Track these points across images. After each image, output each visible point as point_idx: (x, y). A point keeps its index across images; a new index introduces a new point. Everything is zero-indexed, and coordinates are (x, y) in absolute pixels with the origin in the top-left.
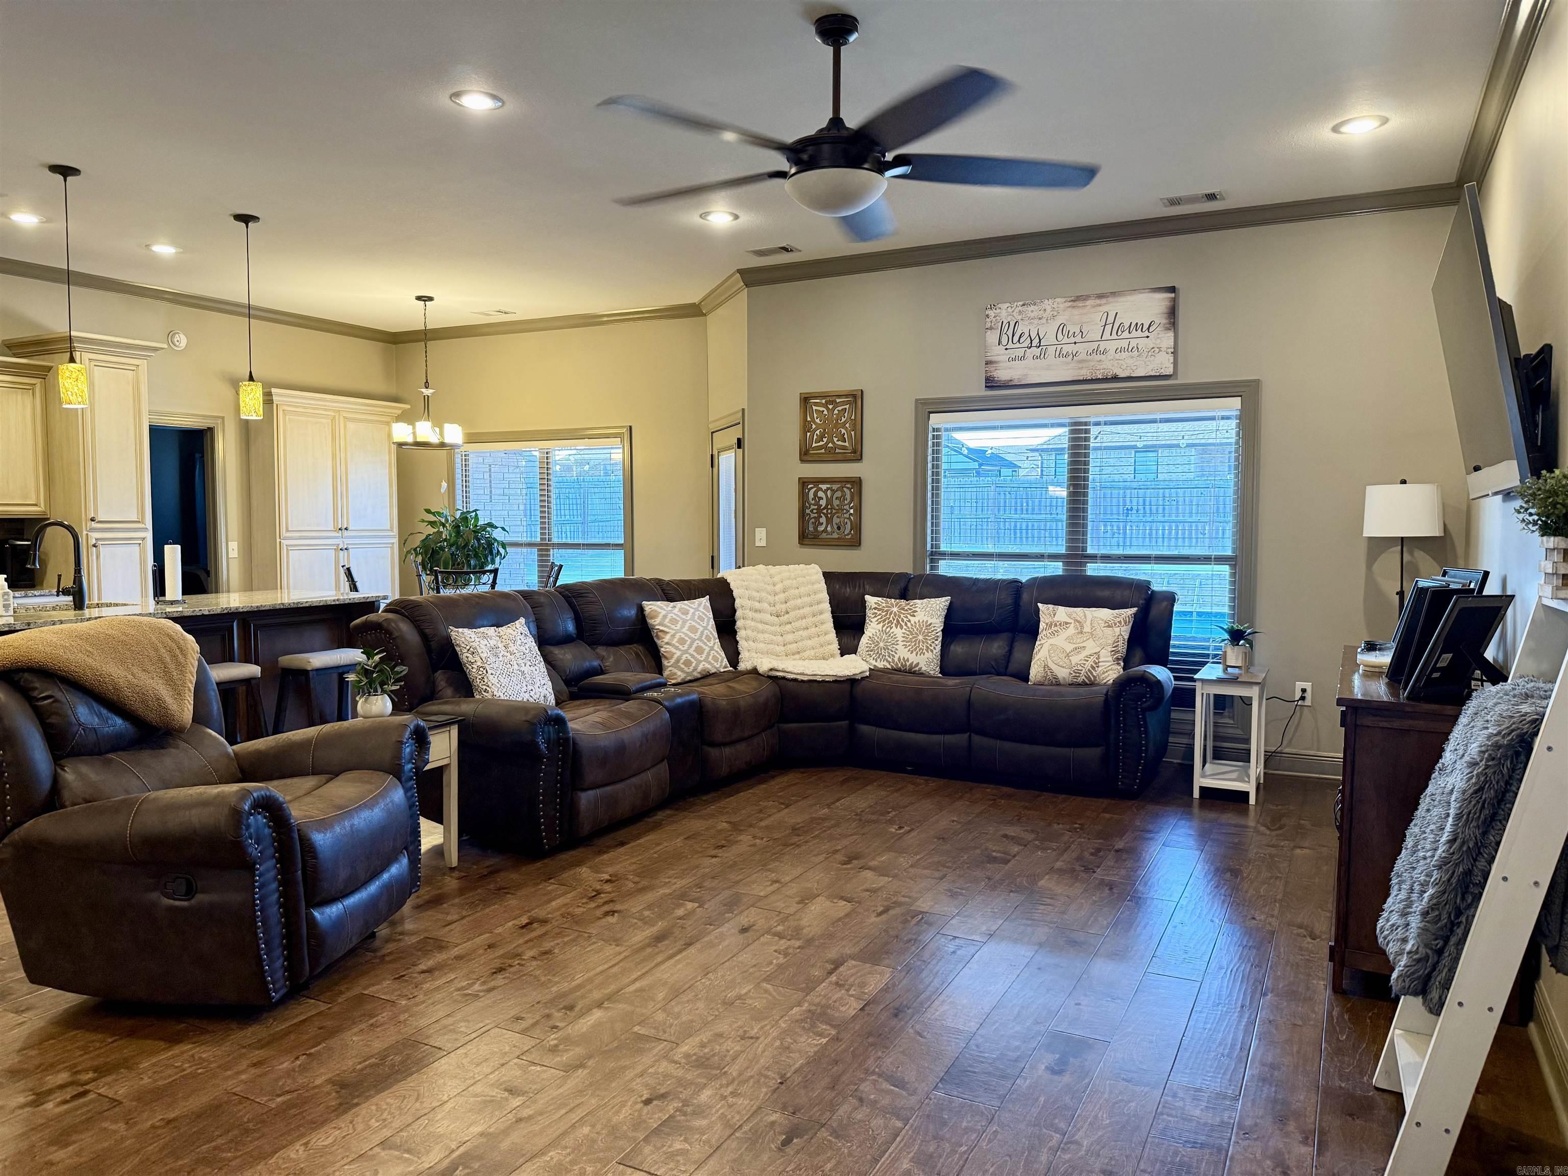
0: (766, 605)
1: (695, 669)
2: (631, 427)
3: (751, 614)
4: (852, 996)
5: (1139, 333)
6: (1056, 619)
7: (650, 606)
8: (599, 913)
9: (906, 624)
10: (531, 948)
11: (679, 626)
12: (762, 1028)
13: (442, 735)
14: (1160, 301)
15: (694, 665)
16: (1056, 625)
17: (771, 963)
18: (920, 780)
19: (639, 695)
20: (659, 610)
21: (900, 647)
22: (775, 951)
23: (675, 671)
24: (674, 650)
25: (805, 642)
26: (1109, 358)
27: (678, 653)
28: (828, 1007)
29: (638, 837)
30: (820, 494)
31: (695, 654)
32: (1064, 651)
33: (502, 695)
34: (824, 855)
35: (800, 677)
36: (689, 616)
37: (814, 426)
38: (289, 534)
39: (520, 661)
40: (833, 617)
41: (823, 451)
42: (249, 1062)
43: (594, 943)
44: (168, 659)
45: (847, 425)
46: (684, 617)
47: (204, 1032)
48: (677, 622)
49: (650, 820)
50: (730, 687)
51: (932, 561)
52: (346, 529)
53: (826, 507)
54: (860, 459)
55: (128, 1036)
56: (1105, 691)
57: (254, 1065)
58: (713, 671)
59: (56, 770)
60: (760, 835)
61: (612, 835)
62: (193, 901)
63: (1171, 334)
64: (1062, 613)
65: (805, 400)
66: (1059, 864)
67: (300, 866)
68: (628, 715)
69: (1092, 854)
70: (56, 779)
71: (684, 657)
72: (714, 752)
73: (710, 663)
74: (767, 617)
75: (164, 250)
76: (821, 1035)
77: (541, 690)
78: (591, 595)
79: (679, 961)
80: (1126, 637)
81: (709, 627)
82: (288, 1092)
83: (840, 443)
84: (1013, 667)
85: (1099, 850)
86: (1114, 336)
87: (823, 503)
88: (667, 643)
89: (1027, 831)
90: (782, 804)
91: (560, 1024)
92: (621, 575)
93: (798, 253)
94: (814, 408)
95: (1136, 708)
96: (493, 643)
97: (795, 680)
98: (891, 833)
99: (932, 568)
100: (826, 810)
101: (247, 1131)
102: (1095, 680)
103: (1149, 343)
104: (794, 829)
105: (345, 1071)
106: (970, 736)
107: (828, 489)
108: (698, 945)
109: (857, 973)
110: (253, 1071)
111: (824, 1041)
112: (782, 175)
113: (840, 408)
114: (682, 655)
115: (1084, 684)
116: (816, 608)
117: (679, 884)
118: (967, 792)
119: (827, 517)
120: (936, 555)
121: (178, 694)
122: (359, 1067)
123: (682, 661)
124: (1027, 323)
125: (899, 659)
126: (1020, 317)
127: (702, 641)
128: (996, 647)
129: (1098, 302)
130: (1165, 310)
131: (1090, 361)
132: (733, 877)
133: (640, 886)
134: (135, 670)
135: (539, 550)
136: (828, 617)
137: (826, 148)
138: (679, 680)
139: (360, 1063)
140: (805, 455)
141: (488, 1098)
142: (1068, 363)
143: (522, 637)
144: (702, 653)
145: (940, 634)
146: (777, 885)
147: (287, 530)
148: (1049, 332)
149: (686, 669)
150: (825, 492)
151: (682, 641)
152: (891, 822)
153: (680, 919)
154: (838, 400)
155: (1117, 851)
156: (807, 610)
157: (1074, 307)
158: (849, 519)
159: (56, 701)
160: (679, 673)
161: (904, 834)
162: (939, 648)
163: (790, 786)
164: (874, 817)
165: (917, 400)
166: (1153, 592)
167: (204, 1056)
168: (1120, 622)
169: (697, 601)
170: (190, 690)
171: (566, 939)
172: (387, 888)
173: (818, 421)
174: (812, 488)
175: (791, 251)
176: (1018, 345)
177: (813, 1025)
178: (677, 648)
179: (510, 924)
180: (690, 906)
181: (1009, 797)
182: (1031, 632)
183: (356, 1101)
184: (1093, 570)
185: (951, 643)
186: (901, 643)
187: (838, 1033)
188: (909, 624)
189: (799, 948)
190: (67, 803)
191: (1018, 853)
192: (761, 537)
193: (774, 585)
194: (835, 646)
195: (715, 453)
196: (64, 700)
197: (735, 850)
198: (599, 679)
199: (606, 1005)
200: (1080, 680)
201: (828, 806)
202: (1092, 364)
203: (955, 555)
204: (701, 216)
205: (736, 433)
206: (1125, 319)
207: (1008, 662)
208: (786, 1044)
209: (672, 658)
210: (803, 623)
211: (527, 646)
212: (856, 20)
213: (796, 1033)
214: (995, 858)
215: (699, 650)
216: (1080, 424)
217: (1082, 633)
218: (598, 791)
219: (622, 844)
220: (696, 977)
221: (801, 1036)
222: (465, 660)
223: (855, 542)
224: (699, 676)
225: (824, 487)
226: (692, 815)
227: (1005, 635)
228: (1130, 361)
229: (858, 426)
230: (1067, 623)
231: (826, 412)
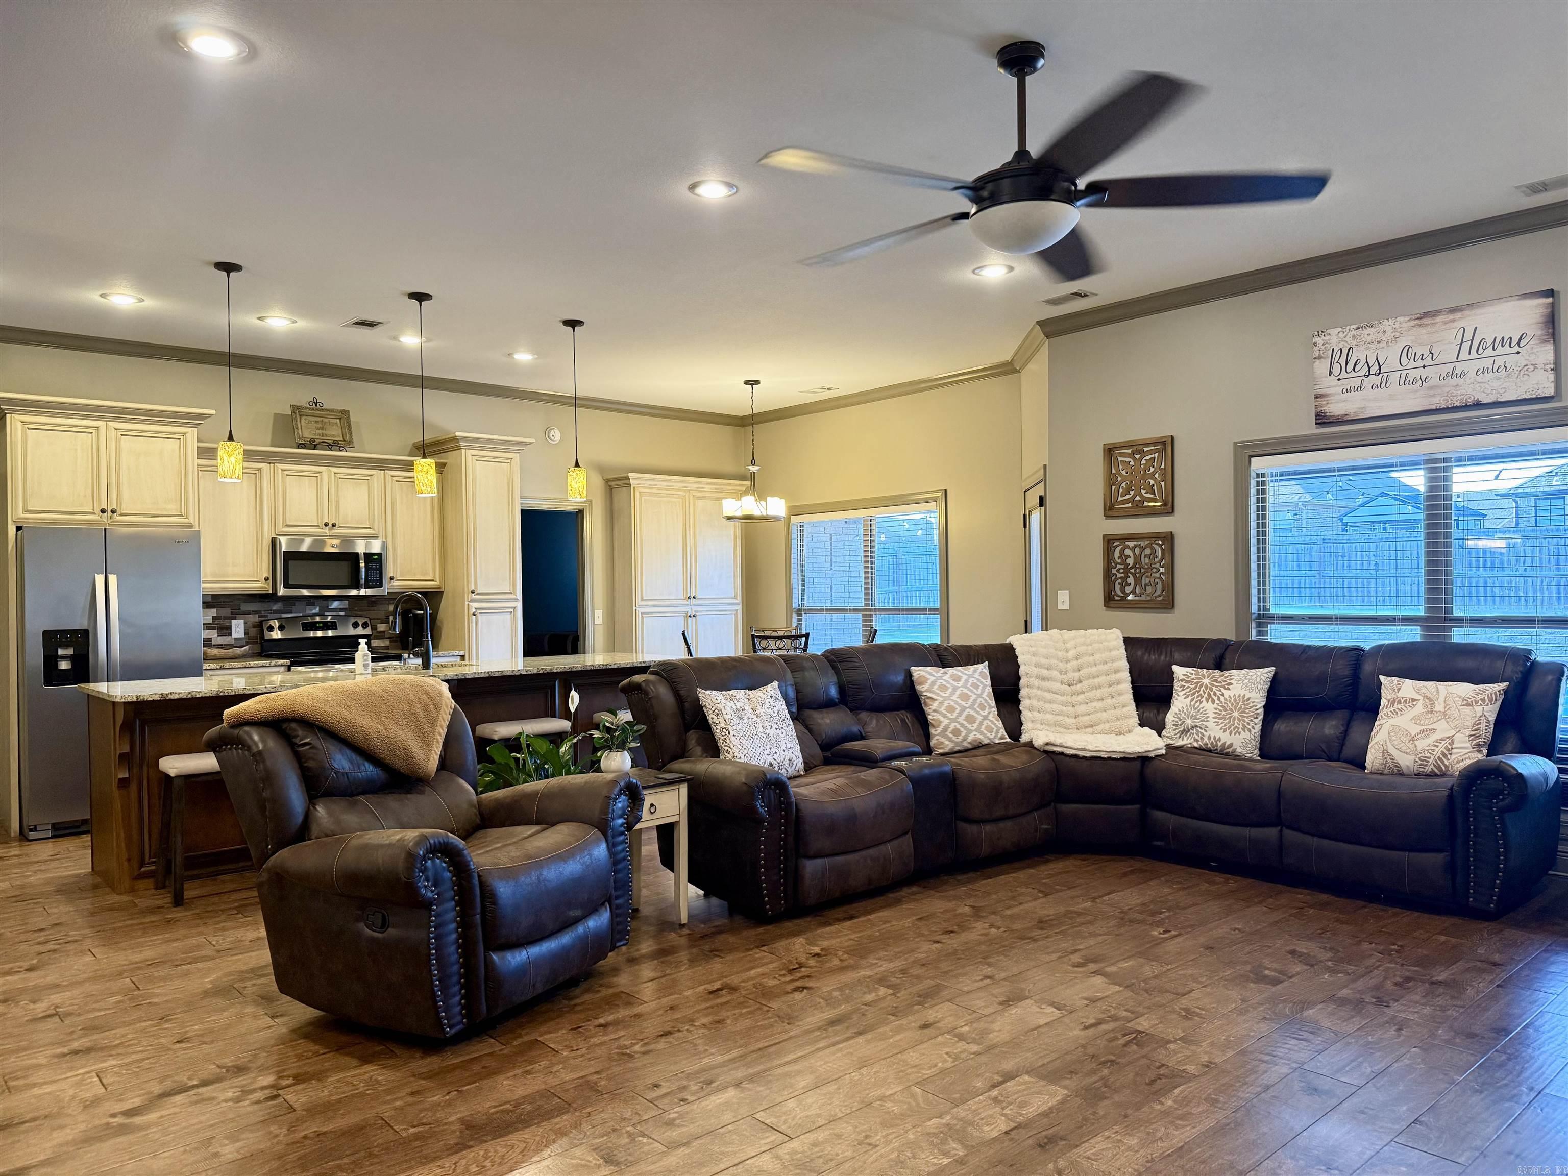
0: (1055, 673)
1: (964, 739)
2: (946, 491)
3: (1037, 683)
4: (1005, 1115)
5: (1507, 349)
6: (1400, 694)
7: (918, 672)
8: (789, 987)
9: (1219, 699)
10: (706, 1015)
11: (948, 693)
12: (887, 1135)
13: (670, 793)
14: (1536, 308)
15: (963, 734)
16: (1399, 702)
17: (936, 1066)
18: (1219, 878)
19: (886, 764)
20: (928, 676)
21: (1211, 724)
22: (947, 1053)
23: (942, 740)
24: (941, 718)
25: (1099, 715)
26: (1468, 381)
27: (946, 722)
28: (972, 1124)
29: (870, 913)
30: (1128, 552)
31: (965, 723)
32: (1408, 733)
33: (742, 756)
34: (1059, 954)
35: (1081, 754)
36: (961, 683)
37: (1119, 479)
38: (644, 603)
39: (766, 724)
40: (1133, 688)
41: (1130, 505)
42: (410, 1090)
43: (769, 1018)
44: (421, 714)
45: (1157, 476)
46: (955, 684)
47: (393, 1055)
48: (947, 688)
49: (891, 895)
50: (994, 759)
51: (1259, 625)
52: (694, 597)
53: (1134, 567)
54: (1172, 511)
55: (337, 1050)
56: (1449, 785)
57: (412, 1094)
58: (986, 741)
59: (309, 808)
60: (999, 924)
61: (844, 908)
62: (385, 934)
63: (1550, 347)
64: (1409, 687)
65: (1110, 451)
66: (1345, 992)
67: (479, 910)
68: (863, 783)
69: (1396, 984)
70: (307, 816)
71: (953, 726)
72: (971, 829)
73: (982, 733)
74: (1056, 686)
75: (523, 357)
76: (946, 1154)
77: (786, 753)
78: (856, 660)
79: (841, 1050)
80: (1492, 718)
81: (984, 695)
82: (424, 1124)
83: (1148, 495)
84: (1348, 751)
85: (1408, 979)
86: (1474, 354)
87: (1130, 561)
88: (935, 711)
89: (1325, 948)
90: (1040, 891)
91: (690, 1098)
92: (937, 640)
93: (1095, 297)
94: (1120, 459)
95: (1491, 808)
96: (739, 705)
97: (1076, 756)
98: (1152, 936)
99: (1259, 633)
100: (1088, 904)
101: (371, 1155)
102: (1447, 770)
103: (1521, 360)
104: (1041, 921)
105: (479, 1112)
106: (1281, 831)
107: (1136, 546)
108: (869, 1036)
109: (1024, 1090)
110: (410, 1099)
111: (946, 1161)
112: (965, 216)
113: (1148, 458)
114: (950, 723)
115: (1432, 775)
116: (1113, 677)
117: (885, 966)
118: (1271, 897)
119: (1135, 576)
120: (1264, 619)
121: (427, 745)
122: (493, 1110)
123: (950, 730)
124: (1362, 348)
125: (1209, 737)
126: (1354, 343)
127: (975, 710)
128: (1330, 727)
129: (1451, 317)
130: (1541, 320)
131: (1444, 386)
132: (944, 966)
133: (846, 963)
134: (387, 722)
135: (863, 615)
136: (1127, 687)
137: (1006, 183)
138: (947, 750)
139: (495, 1107)
140: (1111, 510)
141: (583, 1162)
142: (1416, 391)
143: (771, 700)
144: (974, 722)
145: (1261, 711)
146: (988, 981)
147: (642, 599)
148: (1390, 357)
149: (954, 738)
150: (1133, 549)
151: (951, 709)
152: (1159, 924)
153: (865, 1005)
154: (1146, 449)
155: (1433, 983)
156: (1102, 679)
157: (1420, 326)
158: (1160, 578)
159: (313, 748)
160: (947, 743)
161: (1167, 939)
162: (1258, 727)
163: (1060, 873)
164: (1140, 917)
165: (1235, 443)
166: (1534, 663)
167: (380, 1078)
168: (1483, 700)
169: (972, 668)
170: (438, 742)
171: (744, 1011)
172: (583, 940)
173: (1124, 473)
174: (1117, 546)
175: (1086, 295)
176: (1353, 374)
177: (944, 1142)
178: (945, 716)
179: (702, 988)
180: (883, 991)
181: (1324, 906)
182: (1372, 709)
183: (471, 1143)
184: (1460, 636)
185: (1275, 719)
186: (1211, 720)
187: (966, 1155)
188: (1222, 698)
189: (974, 1053)
190: (313, 837)
191: (1298, 974)
192: (1063, 600)
193: (1067, 651)
194: (1135, 720)
195: (1027, 513)
196: (320, 747)
197: (965, 936)
198: (856, 745)
199: (744, 1085)
200: (1428, 769)
201: (1094, 899)
202: (1447, 390)
203: (1287, 619)
204: (973, 272)
205: (1039, 491)
206: (1487, 334)
207: (1342, 745)
208: (902, 1158)
209: (939, 726)
210: (1098, 693)
211: (775, 709)
212: (1038, 44)
213: (920, 1147)
214: (1266, 977)
215: (970, 719)
216: (1436, 461)
217: (1431, 712)
218: (827, 861)
219: (852, 918)
220: (848, 1069)
221: (923, 1151)
222: (710, 721)
223: (1168, 603)
224: (970, 746)
225: (1131, 544)
226: (938, 894)
227: (1342, 714)
228: (1496, 384)
229: (1170, 476)
230: (1413, 700)
231: (1132, 463)
